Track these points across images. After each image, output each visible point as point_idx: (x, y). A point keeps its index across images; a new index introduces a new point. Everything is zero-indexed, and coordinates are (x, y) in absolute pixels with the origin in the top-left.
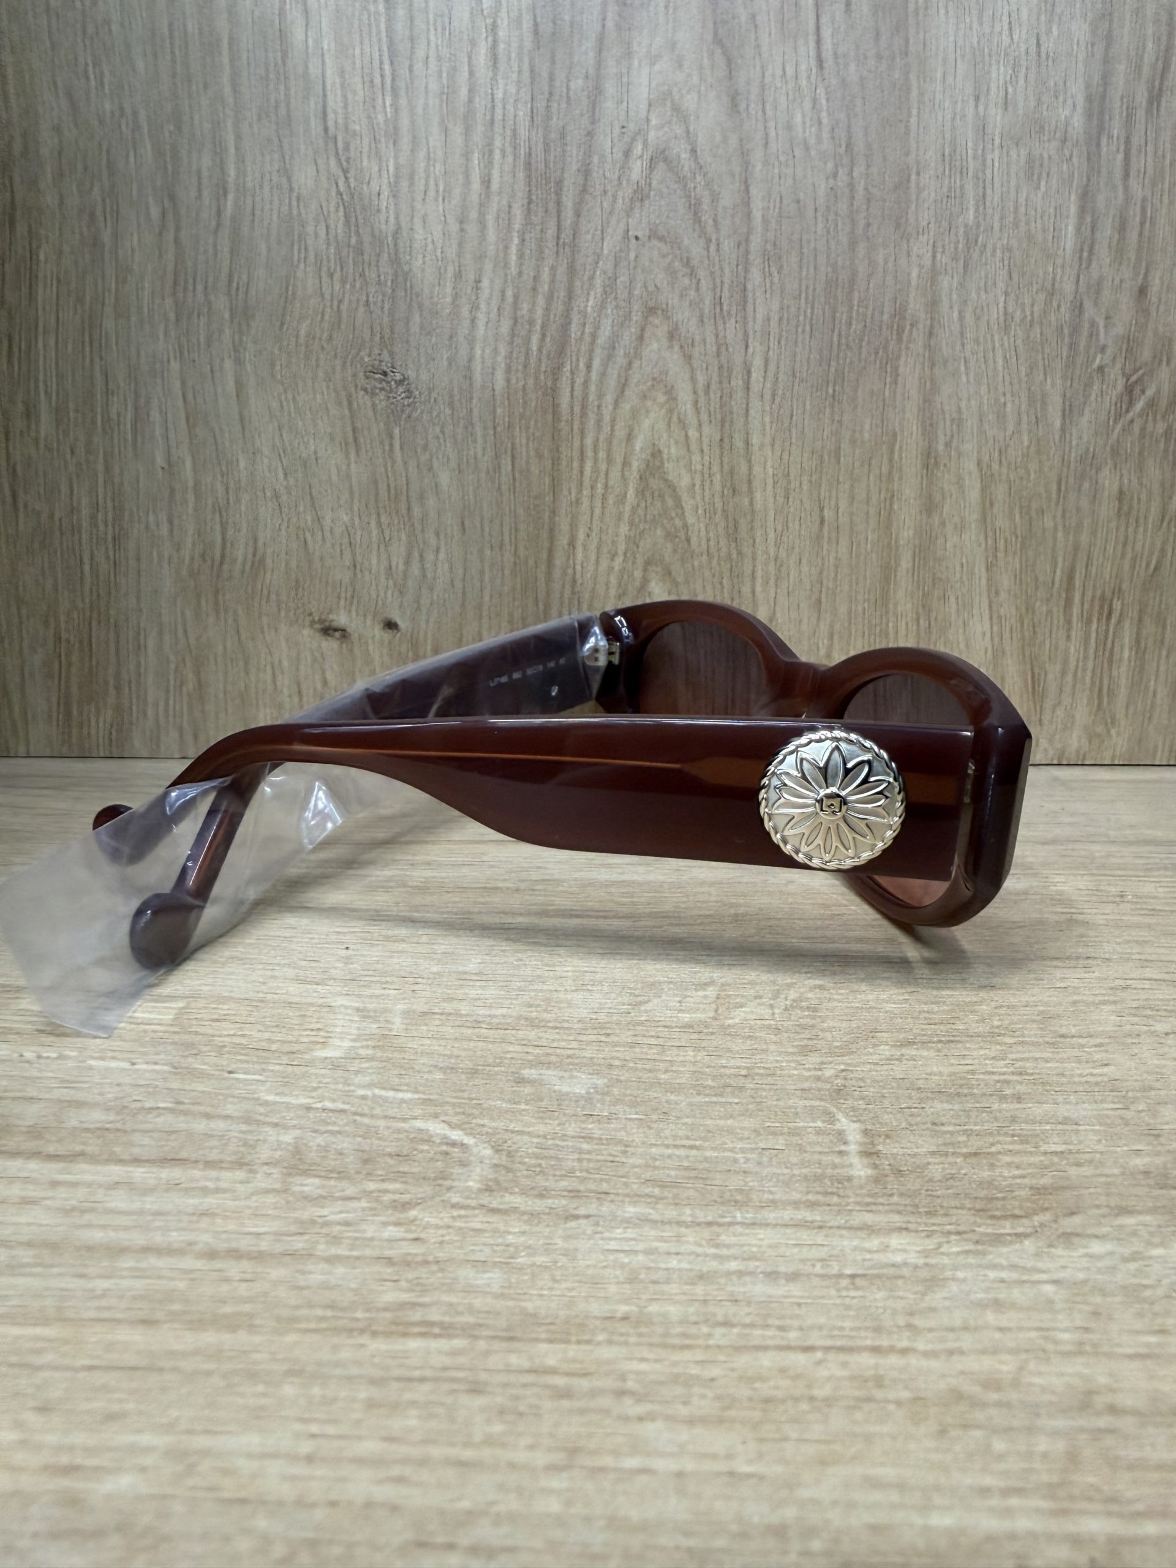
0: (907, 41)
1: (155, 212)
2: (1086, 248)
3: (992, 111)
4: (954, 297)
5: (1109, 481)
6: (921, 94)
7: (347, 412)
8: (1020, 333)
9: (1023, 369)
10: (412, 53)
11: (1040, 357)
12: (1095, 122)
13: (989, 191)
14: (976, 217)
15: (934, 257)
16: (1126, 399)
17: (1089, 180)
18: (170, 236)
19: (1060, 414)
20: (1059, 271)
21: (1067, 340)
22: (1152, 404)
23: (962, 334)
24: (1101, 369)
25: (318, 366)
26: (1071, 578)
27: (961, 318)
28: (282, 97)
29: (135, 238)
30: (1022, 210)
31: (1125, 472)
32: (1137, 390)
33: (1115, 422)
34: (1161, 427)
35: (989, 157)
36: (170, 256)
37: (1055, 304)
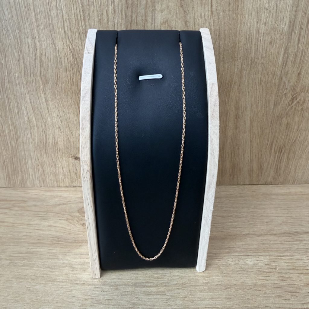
0: (238, 6)
1: (16, 55)
2: (285, 63)
3: (261, 26)
4: (247, 76)
5: (285, 121)
6: (241, 21)
7: (77, 107)
8: (264, 85)
9: (264, 95)
10: (89, 9)
11: (269, 91)
12: (291, 29)
13: (259, 48)
14: (254, 55)
15: (242, 66)
16: (291, 101)
17: (287, 45)
18: (21, 61)
19: (273, 105)
20: (277, 69)
21: (277, 87)
22: (298, 102)
23: (248, 85)
24: (286, 94)
25: (68, 95)
26: (272, 144)
27: (248, 81)
28: (51, 22)
29: (12, 62)
30: (268, 53)
31: (289, 118)
32: (295, 99)
33: (288, 107)
34: (300, 108)
35: (260, 39)
36: (22, 66)
37: (274, 78)
